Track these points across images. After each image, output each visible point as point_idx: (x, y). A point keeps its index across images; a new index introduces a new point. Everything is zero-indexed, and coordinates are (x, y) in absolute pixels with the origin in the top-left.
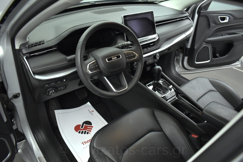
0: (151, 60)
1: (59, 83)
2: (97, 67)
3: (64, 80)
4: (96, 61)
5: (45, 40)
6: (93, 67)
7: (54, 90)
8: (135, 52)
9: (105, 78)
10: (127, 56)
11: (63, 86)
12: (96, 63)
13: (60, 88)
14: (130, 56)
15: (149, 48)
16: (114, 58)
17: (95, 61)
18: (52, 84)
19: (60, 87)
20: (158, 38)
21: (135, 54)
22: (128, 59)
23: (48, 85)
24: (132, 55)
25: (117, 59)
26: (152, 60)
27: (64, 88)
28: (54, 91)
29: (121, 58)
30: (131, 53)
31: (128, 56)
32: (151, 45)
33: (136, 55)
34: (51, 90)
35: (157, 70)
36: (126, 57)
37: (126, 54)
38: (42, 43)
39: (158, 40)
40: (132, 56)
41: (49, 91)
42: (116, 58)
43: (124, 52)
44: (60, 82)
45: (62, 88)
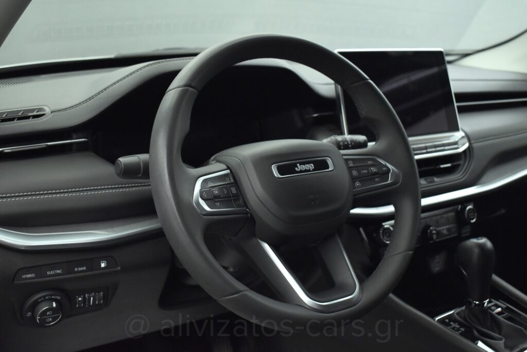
0: (447, 227)
1: (79, 272)
2: (234, 195)
3: (103, 265)
4: (232, 174)
5: (45, 108)
6: (216, 192)
7: (56, 300)
8: (385, 160)
9: (267, 247)
10: (355, 173)
11: (97, 290)
12: (232, 181)
13: (84, 299)
14: (366, 171)
15: (436, 179)
16: (303, 167)
17: (228, 171)
18: (52, 272)
19: (82, 292)
20: (467, 145)
21: (386, 166)
22: (358, 184)
23: (32, 275)
24: (374, 169)
25: (313, 170)
26: (451, 226)
27: (99, 301)
28: (54, 305)
29: (330, 169)
30: (369, 162)
31: (359, 172)
32: (442, 166)
33: (389, 170)
34: (44, 297)
35: (476, 250)
36: (351, 174)
37: (351, 165)
38: (35, 113)
39: (468, 152)
40: (375, 174)
41: (36, 304)
42: (311, 166)
43: (345, 157)
44: (85, 268)
45: (92, 298)
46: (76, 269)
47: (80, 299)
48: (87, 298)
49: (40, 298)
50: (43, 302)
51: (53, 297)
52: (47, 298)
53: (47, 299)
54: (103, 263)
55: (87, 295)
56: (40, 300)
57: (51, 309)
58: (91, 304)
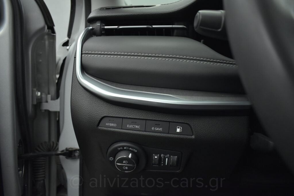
1: (156, 132)
3: (178, 130)
7: (132, 152)
13: (160, 158)
18: (131, 126)
23: (114, 125)
28: (130, 156)
34: (123, 147)
41: (116, 152)
44: (161, 129)
45: (167, 159)
46: (153, 128)
47: (156, 157)
48: (163, 158)
49: (120, 147)
50: (122, 151)
51: (130, 149)
52: (125, 148)
53: (125, 150)
54: (178, 128)
55: (162, 155)
56: (119, 149)
57: (127, 159)
58: (166, 164)
